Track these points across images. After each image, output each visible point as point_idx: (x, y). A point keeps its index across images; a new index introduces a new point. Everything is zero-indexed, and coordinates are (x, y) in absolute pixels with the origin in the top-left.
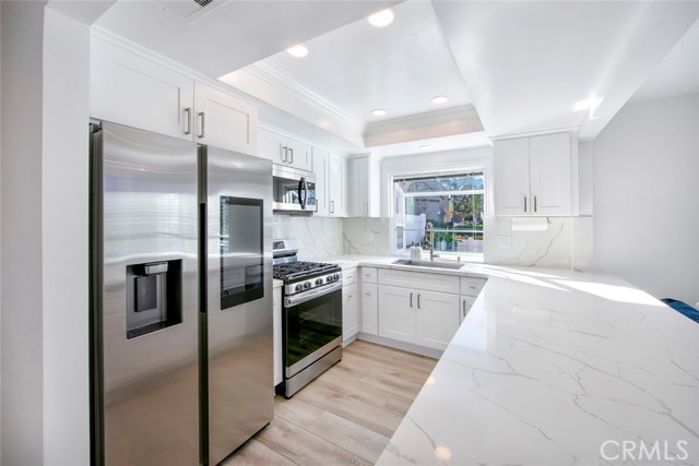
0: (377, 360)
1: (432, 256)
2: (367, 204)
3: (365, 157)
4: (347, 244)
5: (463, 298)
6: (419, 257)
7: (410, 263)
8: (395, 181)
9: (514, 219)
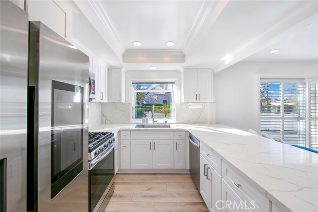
0: (134, 184)
1: (154, 122)
2: (120, 95)
3: (120, 68)
4: (104, 118)
5: (176, 141)
6: (147, 122)
7: (143, 126)
8: (133, 83)
9: (190, 104)
